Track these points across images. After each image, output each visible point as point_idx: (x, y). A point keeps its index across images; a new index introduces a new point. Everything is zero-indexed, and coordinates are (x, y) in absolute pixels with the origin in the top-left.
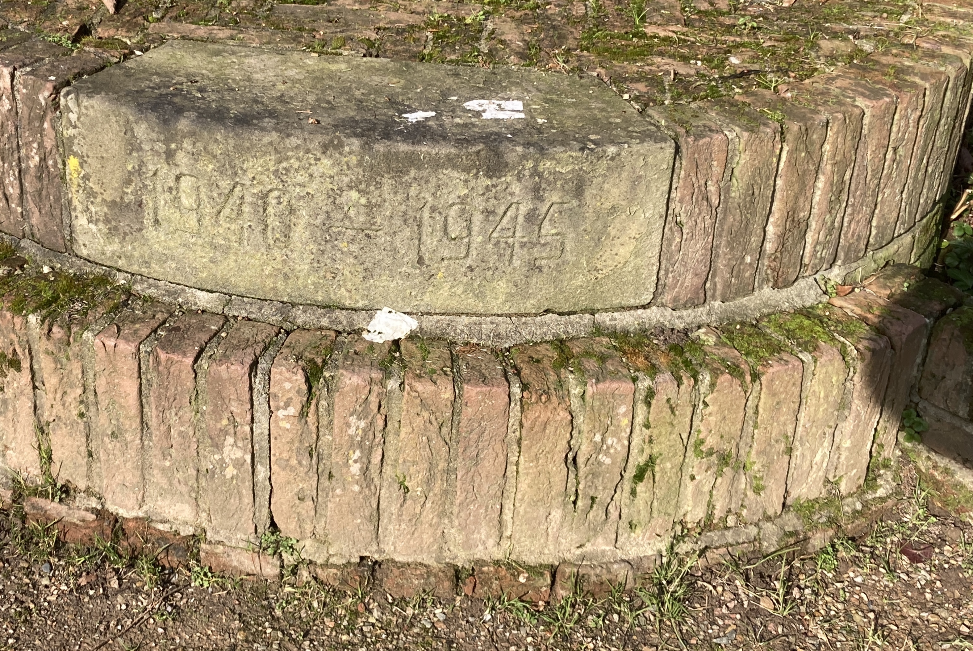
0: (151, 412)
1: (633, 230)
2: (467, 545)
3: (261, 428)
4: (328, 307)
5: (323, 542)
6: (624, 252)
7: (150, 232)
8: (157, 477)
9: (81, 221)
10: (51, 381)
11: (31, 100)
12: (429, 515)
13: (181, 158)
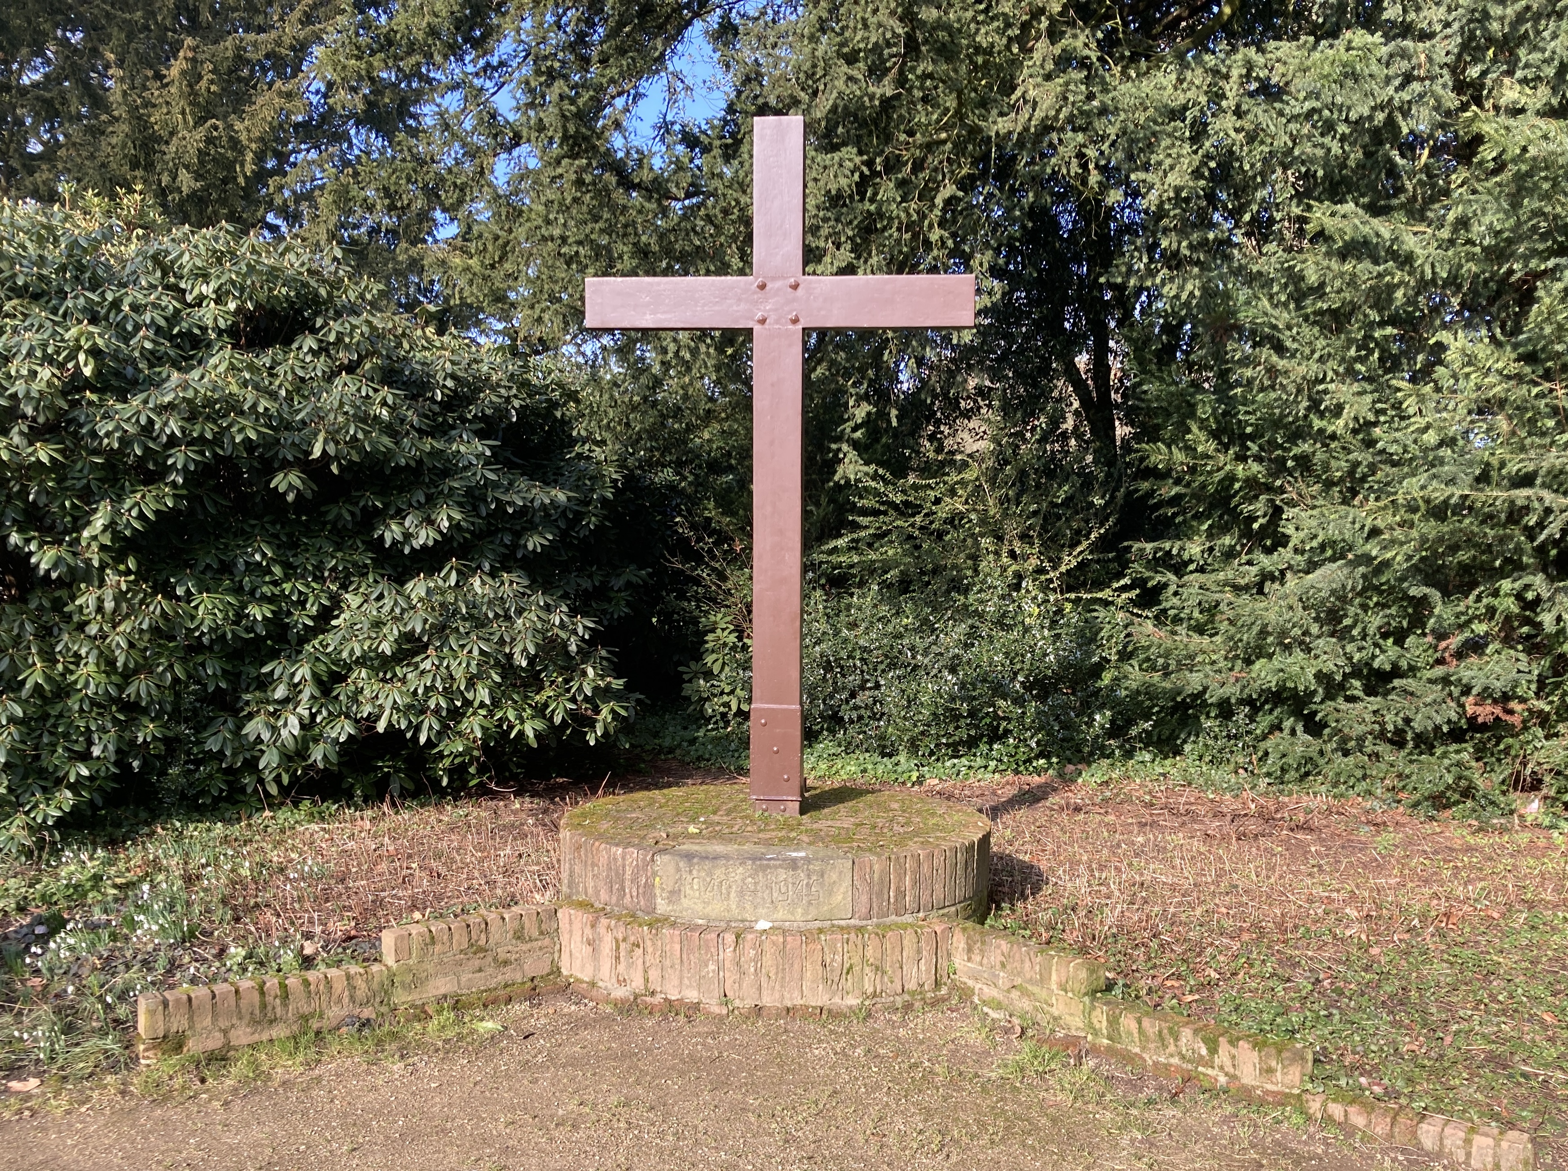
0: (685, 956)
1: (842, 890)
2: (791, 999)
3: (721, 957)
4: (742, 921)
5: (742, 999)
6: (840, 898)
7: (683, 900)
8: (686, 981)
9: (659, 900)
10: (650, 950)
11: (644, 859)
12: (777, 987)
13: (695, 872)
